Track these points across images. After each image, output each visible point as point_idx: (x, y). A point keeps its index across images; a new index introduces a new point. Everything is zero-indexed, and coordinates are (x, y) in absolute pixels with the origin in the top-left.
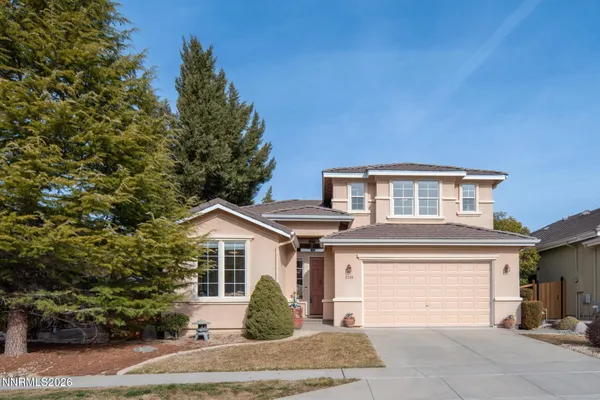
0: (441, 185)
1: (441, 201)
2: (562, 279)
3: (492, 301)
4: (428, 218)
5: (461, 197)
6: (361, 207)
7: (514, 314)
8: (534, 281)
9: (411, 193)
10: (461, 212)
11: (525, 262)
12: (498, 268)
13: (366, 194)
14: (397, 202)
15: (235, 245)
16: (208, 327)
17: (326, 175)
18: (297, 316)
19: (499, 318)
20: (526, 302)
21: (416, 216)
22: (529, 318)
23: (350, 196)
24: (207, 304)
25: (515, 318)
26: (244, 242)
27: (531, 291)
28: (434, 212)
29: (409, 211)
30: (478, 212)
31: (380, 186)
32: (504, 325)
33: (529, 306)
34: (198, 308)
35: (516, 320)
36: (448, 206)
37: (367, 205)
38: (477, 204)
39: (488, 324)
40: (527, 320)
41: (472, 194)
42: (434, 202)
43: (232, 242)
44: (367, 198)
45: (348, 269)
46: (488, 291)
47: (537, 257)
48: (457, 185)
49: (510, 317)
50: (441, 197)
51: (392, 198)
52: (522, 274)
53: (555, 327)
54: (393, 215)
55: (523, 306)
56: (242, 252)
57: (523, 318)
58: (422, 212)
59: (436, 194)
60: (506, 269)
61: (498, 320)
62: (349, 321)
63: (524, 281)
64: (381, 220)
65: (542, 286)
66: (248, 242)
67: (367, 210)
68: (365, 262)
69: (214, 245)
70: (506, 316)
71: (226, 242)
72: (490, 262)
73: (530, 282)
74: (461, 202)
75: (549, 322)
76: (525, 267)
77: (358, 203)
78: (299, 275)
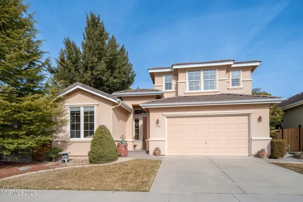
0: (217, 71)
1: (217, 81)
2: (300, 126)
3: (250, 140)
4: (210, 91)
5: (231, 78)
6: (170, 88)
7: (266, 148)
8: (280, 128)
9: (199, 78)
10: (231, 87)
11: (274, 117)
12: (254, 118)
13: (173, 81)
14: (190, 83)
15: (89, 109)
16: (69, 155)
17: (150, 71)
18: (124, 149)
19: (255, 151)
20: (275, 140)
21: (202, 90)
22: (276, 151)
23: (164, 82)
24: (74, 142)
25: (266, 151)
26: (93, 107)
27: (278, 134)
28: (213, 87)
29: (198, 88)
30: (241, 86)
31: (180, 75)
32: (259, 155)
33: (277, 143)
34: (70, 145)
35: (267, 152)
36: (222, 83)
37: (173, 87)
38: (241, 82)
39: (247, 154)
40: (275, 152)
41: (237, 76)
42: (213, 81)
43: (87, 107)
44: (174, 82)
45: (158, 122)
46: (247, 133)
47: (282, 113)
48: (228, 71)
49: (262, 150)
50: (218, 78)
51: (187, 81)
52: (271, 124)
53: (295, 157)
54: (188, 91)
55: (272, 143)
56: (92, 113)
57: (272, 151)
58: (205, 88)
59: (214, 77)
60: (260, 119)
61: (254, 152)
62: (157, 152)
63: (273, 128)
64: (181, 94)
65: (285, 131)
66: (95, 107)
67: (173, 90)
68: (168, 117)
69: (78, 110)
70: (259, 150)
71: (85, 107)
72: (248, 115)
73: (277, 128)
74: (230, 81)
75: (291, 154)
76: (274, 119)
77: (168, 86)
78: (137, 127)
